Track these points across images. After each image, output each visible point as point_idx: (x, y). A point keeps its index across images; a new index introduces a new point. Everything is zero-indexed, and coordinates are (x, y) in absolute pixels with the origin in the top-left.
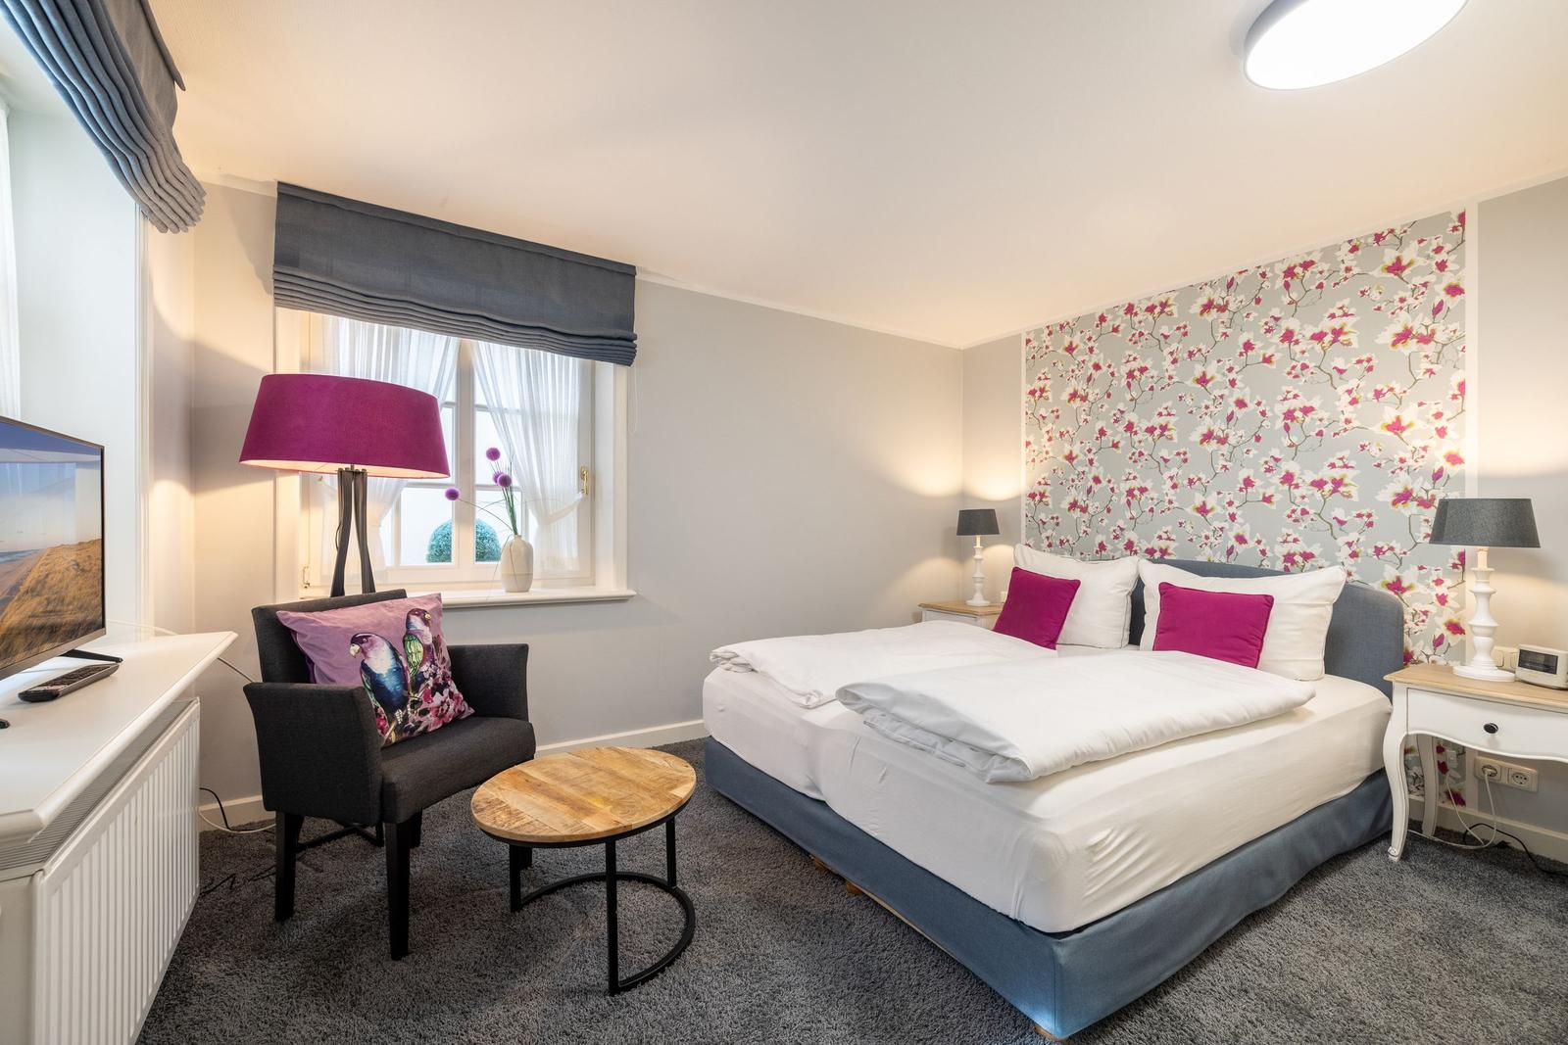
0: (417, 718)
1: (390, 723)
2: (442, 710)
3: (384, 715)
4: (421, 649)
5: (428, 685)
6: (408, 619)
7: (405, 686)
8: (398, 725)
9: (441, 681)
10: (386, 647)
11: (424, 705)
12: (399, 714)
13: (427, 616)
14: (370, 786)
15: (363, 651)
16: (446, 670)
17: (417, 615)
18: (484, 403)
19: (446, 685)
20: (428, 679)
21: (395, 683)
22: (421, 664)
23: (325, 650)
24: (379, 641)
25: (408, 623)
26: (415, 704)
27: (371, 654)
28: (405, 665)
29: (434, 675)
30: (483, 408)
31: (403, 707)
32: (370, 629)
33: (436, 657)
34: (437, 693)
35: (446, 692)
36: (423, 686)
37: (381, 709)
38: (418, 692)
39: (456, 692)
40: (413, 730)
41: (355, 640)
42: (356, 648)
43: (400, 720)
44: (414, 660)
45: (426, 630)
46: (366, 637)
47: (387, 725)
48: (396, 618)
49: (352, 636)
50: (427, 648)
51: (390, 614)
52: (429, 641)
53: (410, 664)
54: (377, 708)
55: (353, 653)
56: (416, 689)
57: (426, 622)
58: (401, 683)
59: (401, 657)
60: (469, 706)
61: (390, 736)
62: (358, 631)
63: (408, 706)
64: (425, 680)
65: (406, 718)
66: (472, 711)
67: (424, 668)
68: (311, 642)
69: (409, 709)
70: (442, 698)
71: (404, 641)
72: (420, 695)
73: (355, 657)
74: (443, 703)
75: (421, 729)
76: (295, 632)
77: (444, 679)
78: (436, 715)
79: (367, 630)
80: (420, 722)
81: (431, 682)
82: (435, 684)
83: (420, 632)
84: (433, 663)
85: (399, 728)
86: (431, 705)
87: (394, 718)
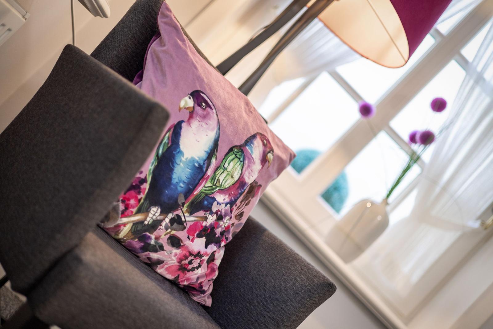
0: (164, 240)
1: (139, 212)
2: (190, 262)
3: (142, 196)
4: (236, 177)
5: (206, 219)
6: (254, 137)
7: (188, 192)
8: (141, 222)
9: (218, 231)
10: (212, 135)
11: (182, 235)
12: (155, 212)
13: (270, 156)
14: (58, 236)
15: (192, 114)
16: (232, 229)
17: (264, 145)
18: (470, 58)
19: (217, 242)
20: (212, 213)
21: (184, 178)
22: (222, 191)
23: (164, 74)
24: (213, 122)
25: (250, 140)
26: (177, 222)
27: (195, 123)
28: (210, 172)
29: (220, 218)
30: (464, 63)
31: (165, 211)
32: (218, 103)
33: (238, 202)
34: (203, 240)
35: (212, 248)
36: (201, 213)
37: (146, 186)
38: (191, 214)
39: (218, 262)
40: (147, 247)
41: (197, 95)
42: (190, 102)
43: (149, 220)
44: (221, 179)
45: (257, 166)
46: (208, 105)
47: (134, 210)
48: (246, 124)
49: (199, 89)
50: (241, 183)
51: (244, 115)
52: (249, 180)
53: (213, 178)
54: (144, 181)
55: (182, 104)
56: (193, 210)
57: (264, 160)
58: (188, 184)
59: (213, 160)
60: (212, 294)
61: (125, 225)
62: (208, 91)
63: (170, 216)
64: (208, 209)
65: (156, 225)
66: (209, 302)
67: (220, 198)
68: (161, 55)
69: (167, 220)
70: (203, 250)
71: (231, 150)
72: (190, 219)
73: (180, 109)
74: (199, 255)
75: (155, 256)
76: (159, 35)
77: (222, 233)
78: (180, 260)
79: (215, 100)
80: (161, 248)
81: (211, 219)
82: (213, 228)
83: (251, 159)
84: (232, 203)
85: (140, 227)
86: (187, 243)
87: (148, 211)
